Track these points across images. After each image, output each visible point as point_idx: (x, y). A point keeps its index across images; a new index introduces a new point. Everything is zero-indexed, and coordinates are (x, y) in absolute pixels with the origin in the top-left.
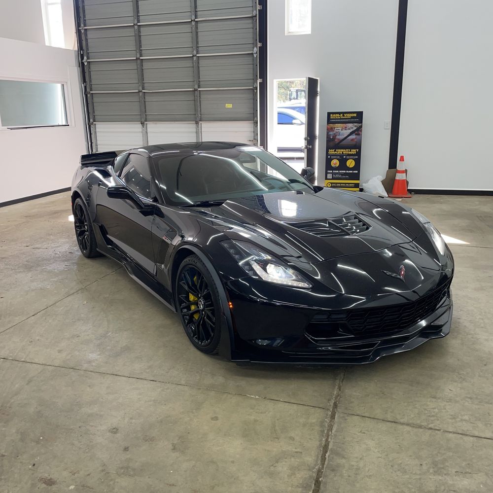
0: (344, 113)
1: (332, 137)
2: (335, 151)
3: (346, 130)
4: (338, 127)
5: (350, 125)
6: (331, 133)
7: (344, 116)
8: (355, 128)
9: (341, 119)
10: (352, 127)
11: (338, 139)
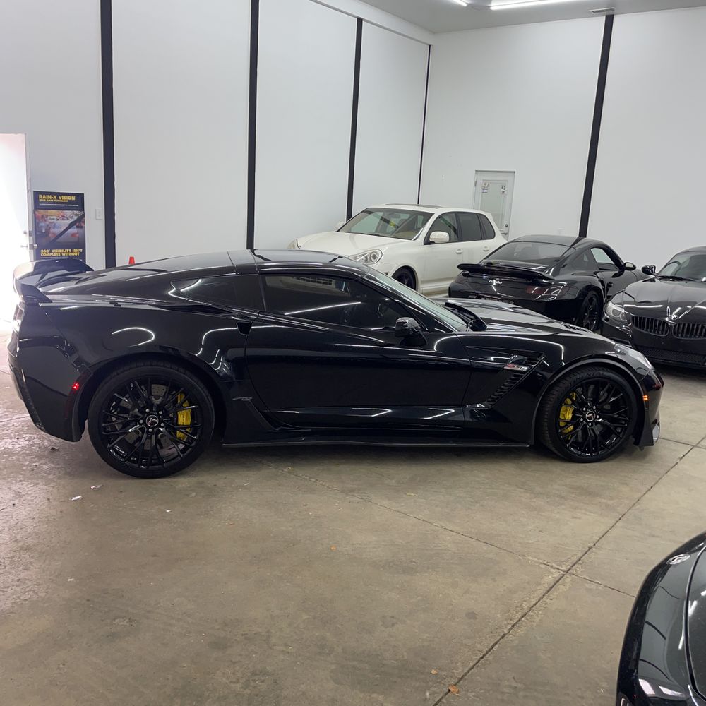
0: (58, 194)
1: (44, 231)
2: (50, 252)
3: (63, 220)
4: (53, 215)
5: (69, 213)
6: (42, 224)
8: (76, 218)
9: (54, 203)
10: (71, 216)
11: (53, 233)
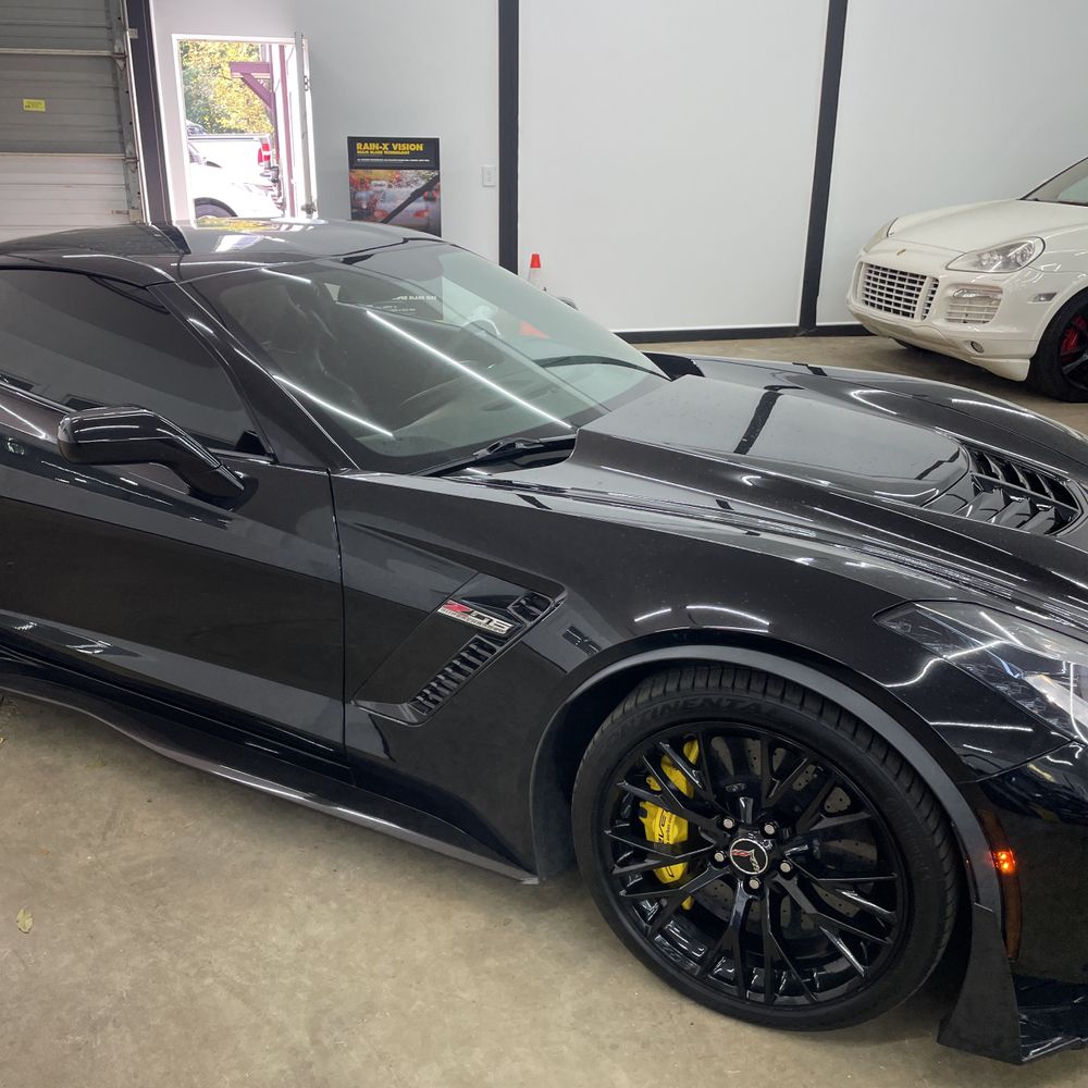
0: (391, 141)
1: (365, 207)
3: (400, 186)
4: (380, 180)
5: (410, 174)
6: (363, 195)
7: (391, 148)
8: (423, 183)
9: (384, 156)
10: (415, 179)
11: (382, 211)
